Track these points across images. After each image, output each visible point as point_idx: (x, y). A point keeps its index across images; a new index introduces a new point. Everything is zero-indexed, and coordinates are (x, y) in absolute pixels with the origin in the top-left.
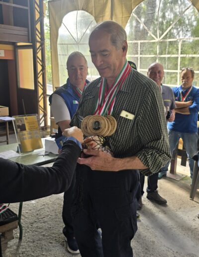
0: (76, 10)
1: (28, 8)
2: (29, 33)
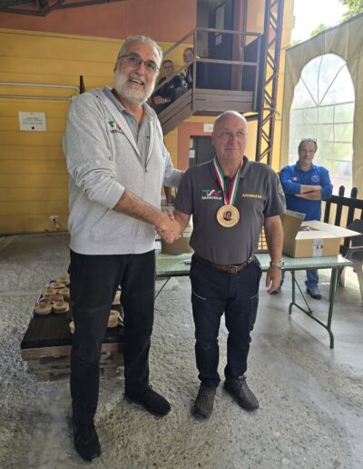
0: (320, 54)
1: (257, 64)
2: (253, 99)
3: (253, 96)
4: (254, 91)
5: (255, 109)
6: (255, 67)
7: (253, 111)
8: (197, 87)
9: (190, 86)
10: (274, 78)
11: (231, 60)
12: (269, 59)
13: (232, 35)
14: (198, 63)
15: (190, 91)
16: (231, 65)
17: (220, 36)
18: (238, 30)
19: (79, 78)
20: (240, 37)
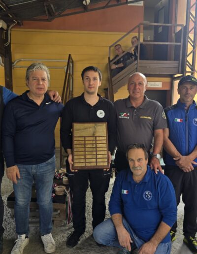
1: (181, 44)
2: (179, 66)
3: (179, 64)
5: (180, 72)
6: (180, 45)
7: (179, 73)
8: (140, 59)
9: (136, 59)
10: (194, 52)
11: (167, 42)
12: (189, 40)
13: (168, 27)
14: (141, 45)
15: (136, 62)
16: (167, 45)
17: (161, 27)
18: (171, 23)
19: (68, 56)
20: (173, 28)
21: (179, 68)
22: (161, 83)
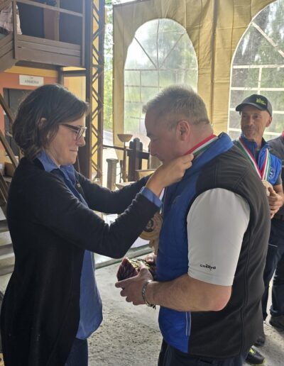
0: (156, 18)
1: (82, 16)
2: (81, 53)
3: (81, 50)
4: (81, 44)
5: (83, 64)
7: (81, 66)
21: (81, 57)
22: (42, 79)
